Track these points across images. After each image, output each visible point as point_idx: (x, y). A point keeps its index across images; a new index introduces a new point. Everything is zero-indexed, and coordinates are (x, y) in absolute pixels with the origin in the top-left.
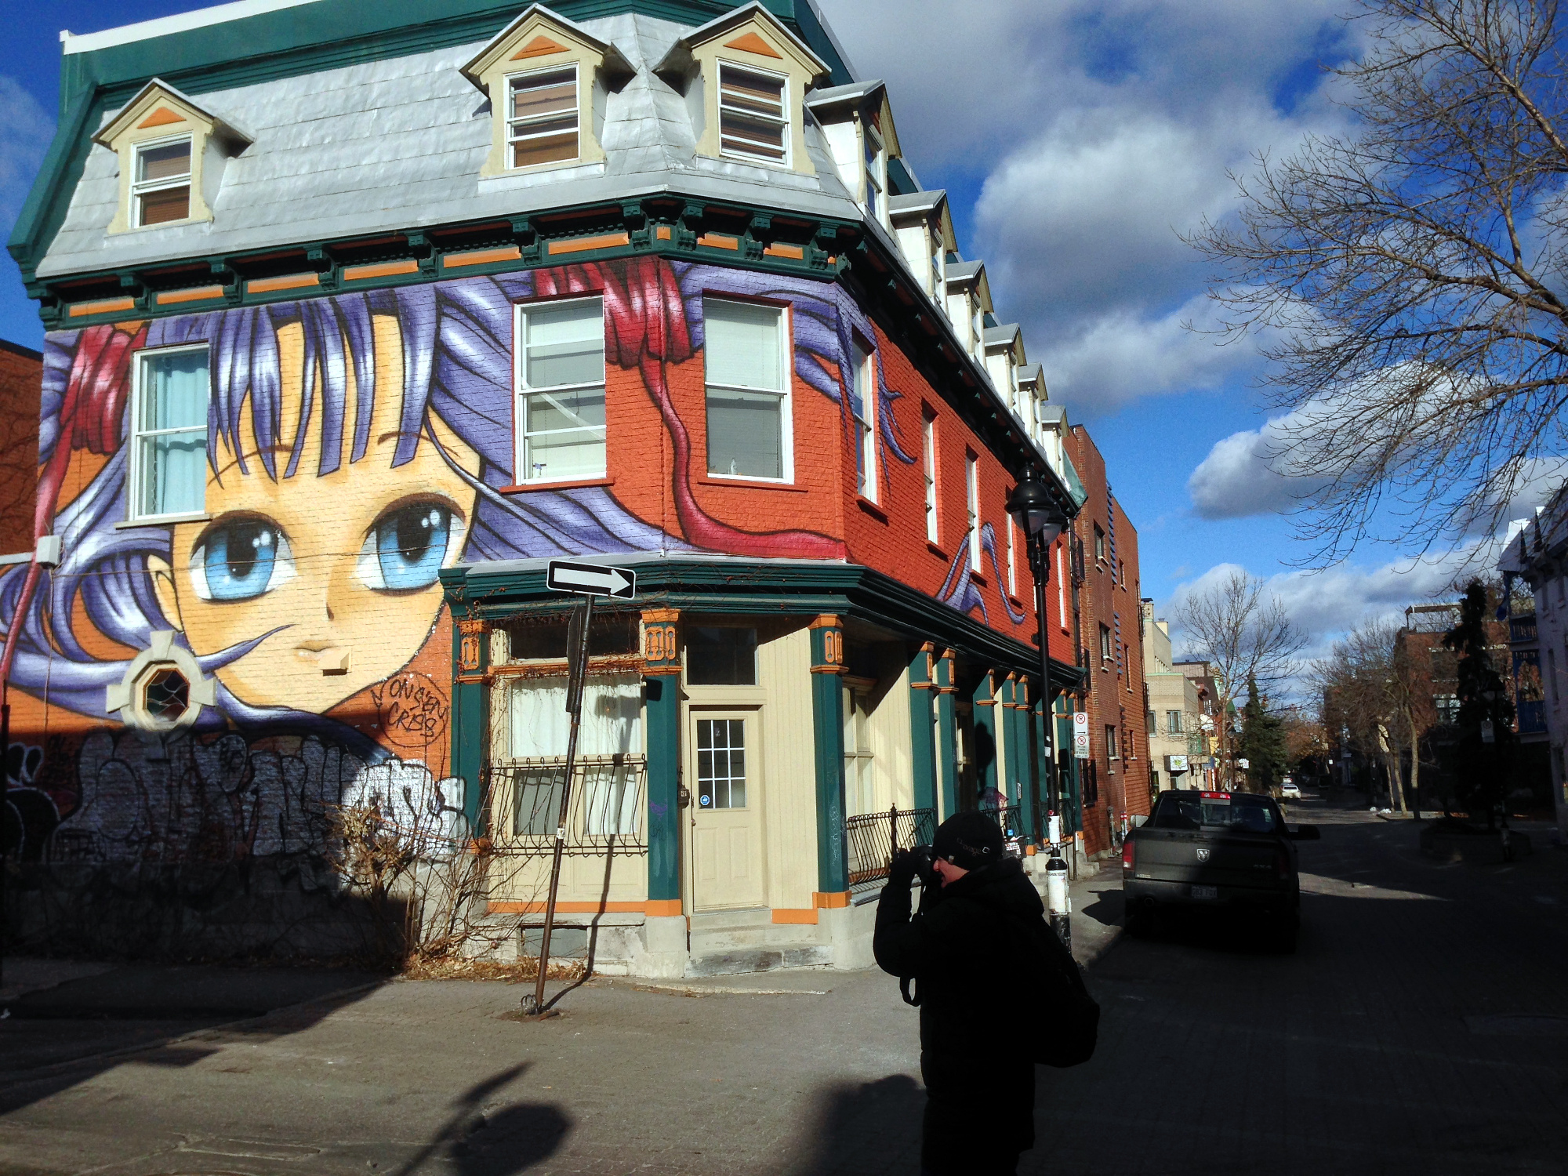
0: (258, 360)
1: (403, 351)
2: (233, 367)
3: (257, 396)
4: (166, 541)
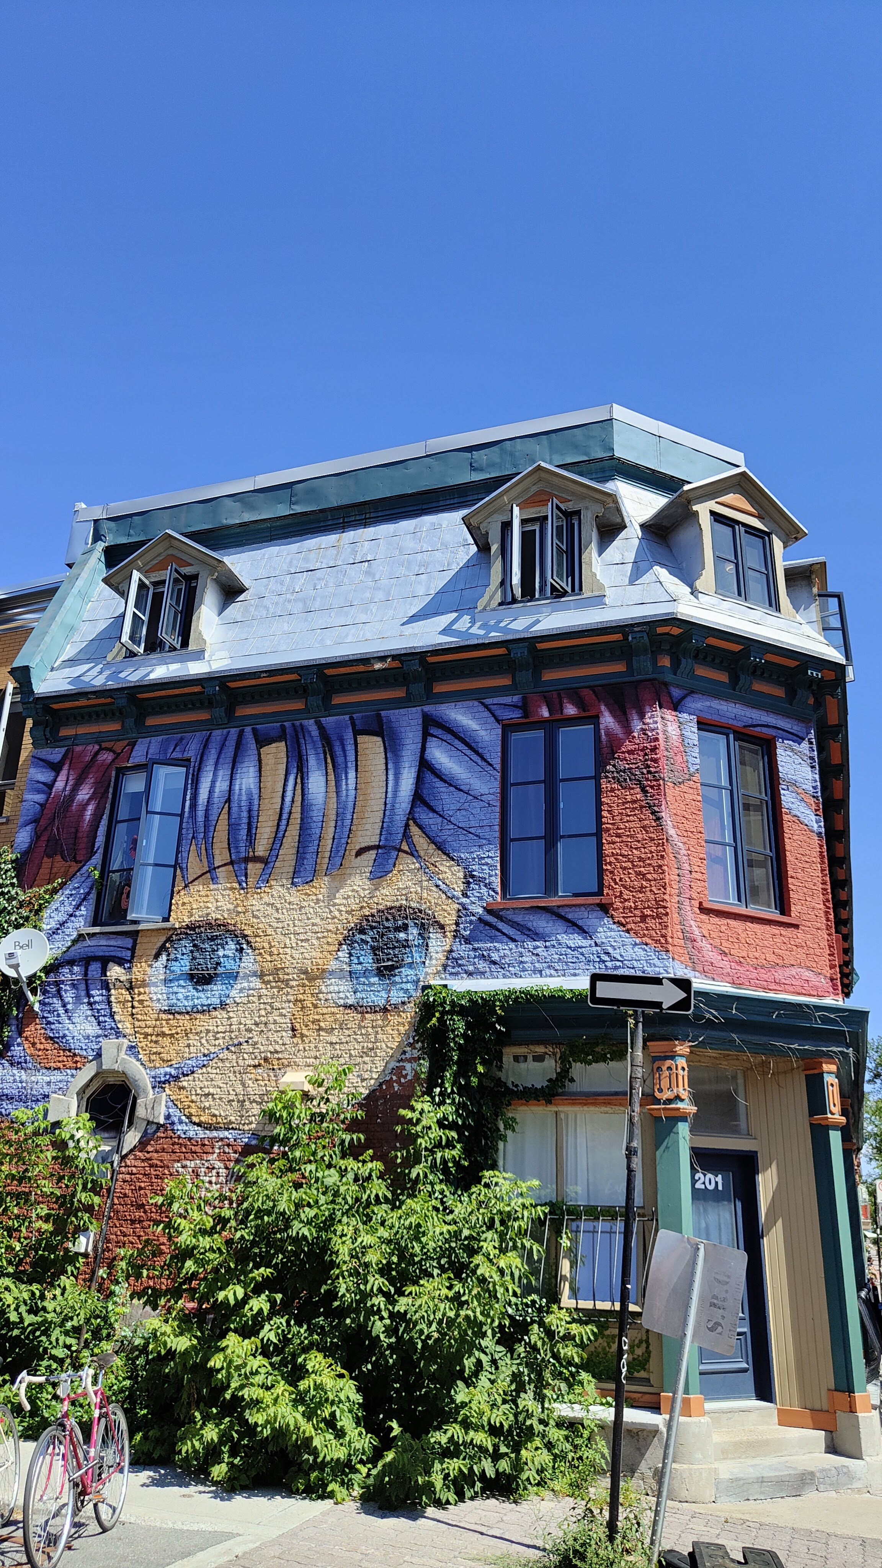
2: (213, 782)
4: (128, 949)
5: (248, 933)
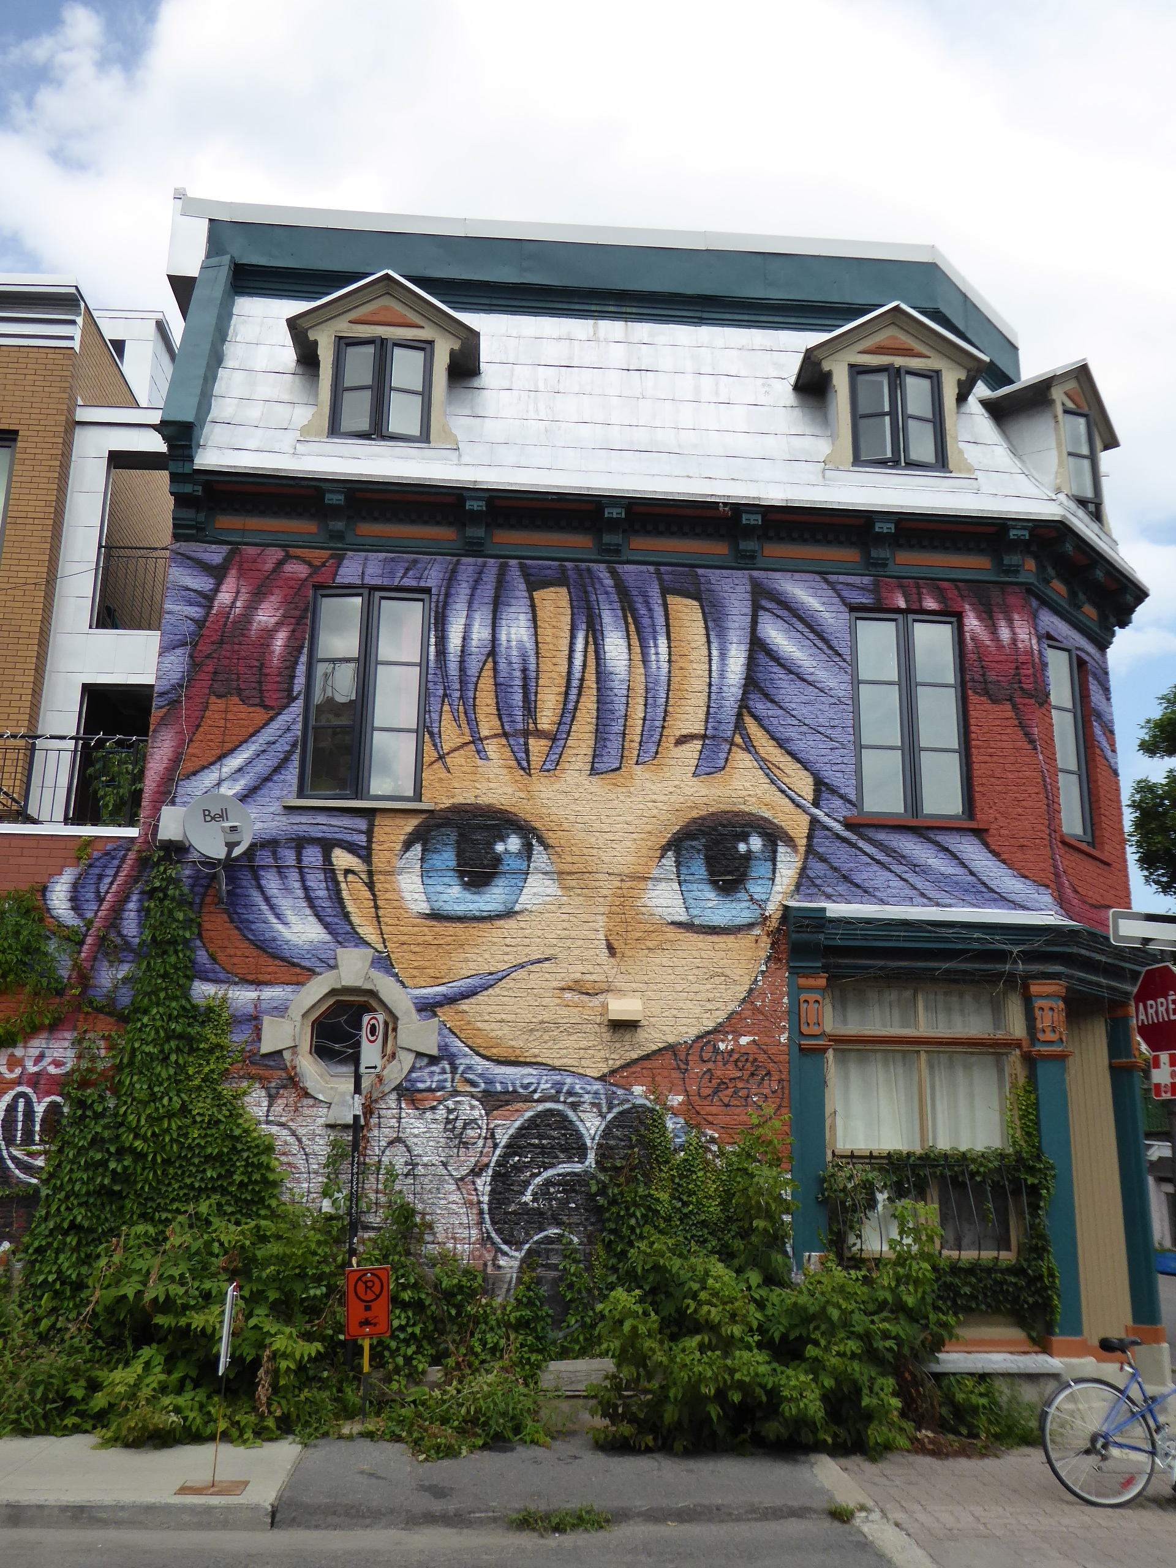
0: (503, 622)
1: (709, 642)
2: (468, 626)
3: (502, 666)
5: (537, 825)
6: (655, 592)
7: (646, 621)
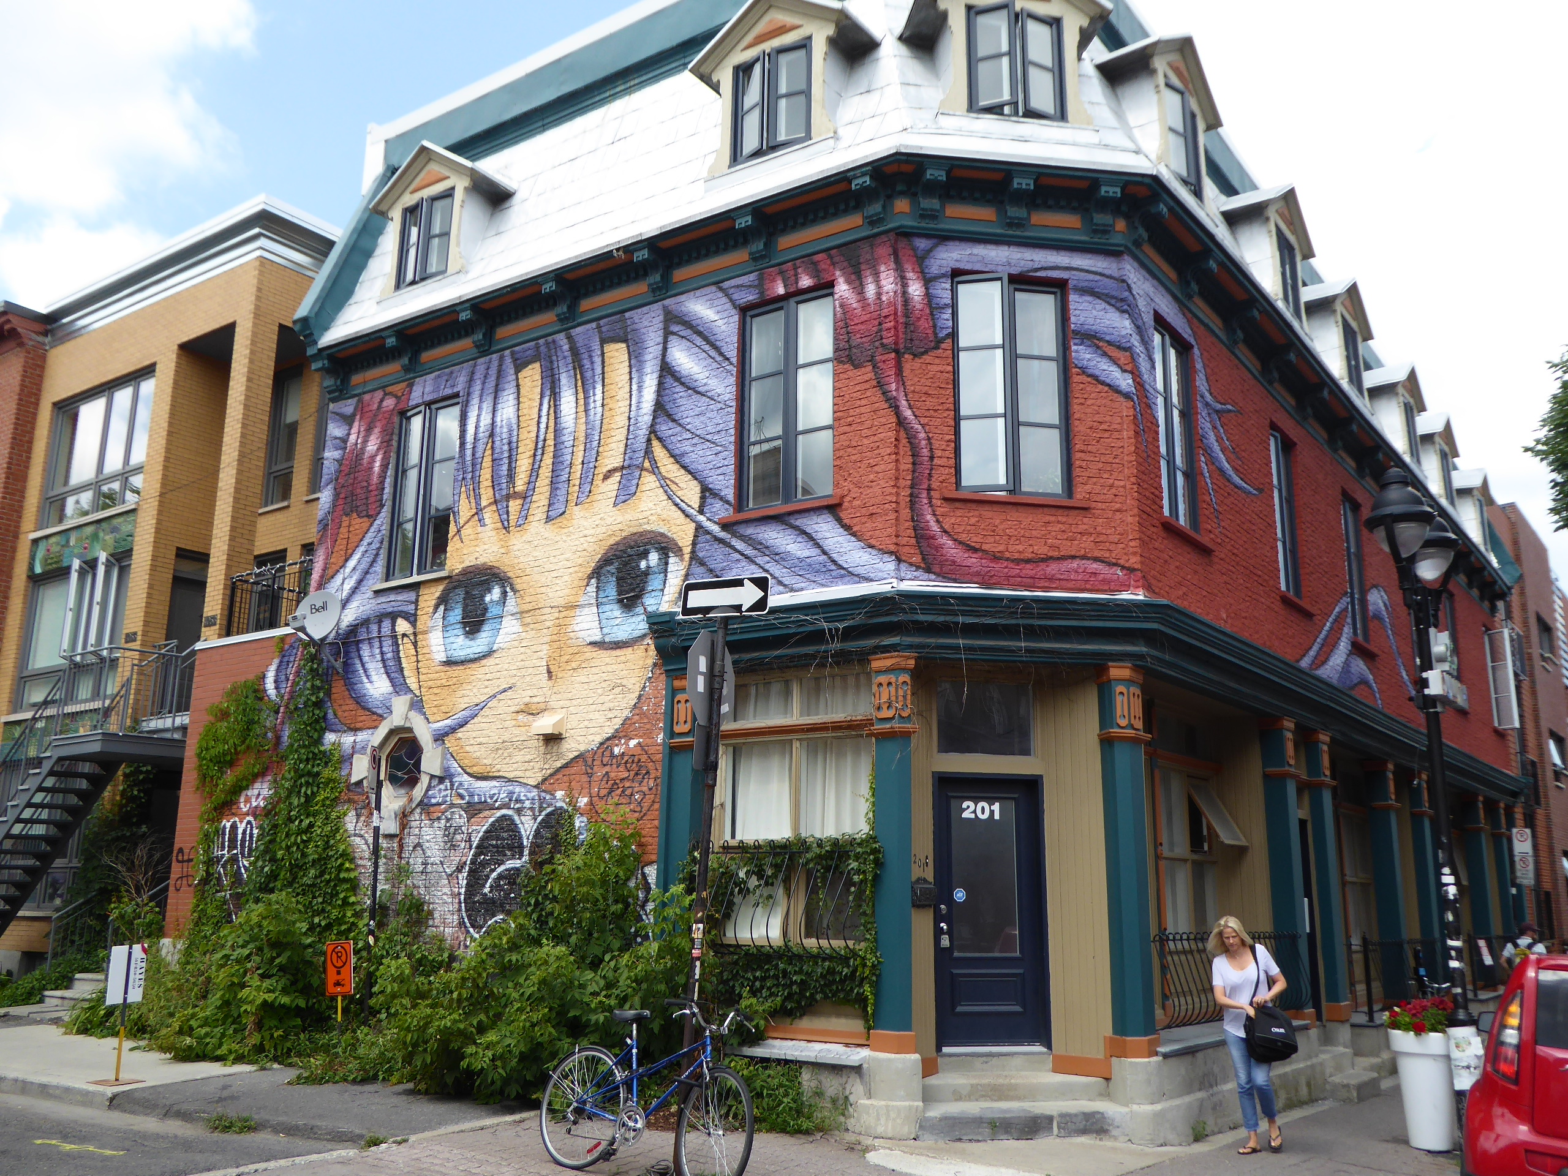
0: (500, 406)
1: (631, 379)
4: (412, 602)
5: (510, 574)
6: (596, 345)
7: (589, 374)
